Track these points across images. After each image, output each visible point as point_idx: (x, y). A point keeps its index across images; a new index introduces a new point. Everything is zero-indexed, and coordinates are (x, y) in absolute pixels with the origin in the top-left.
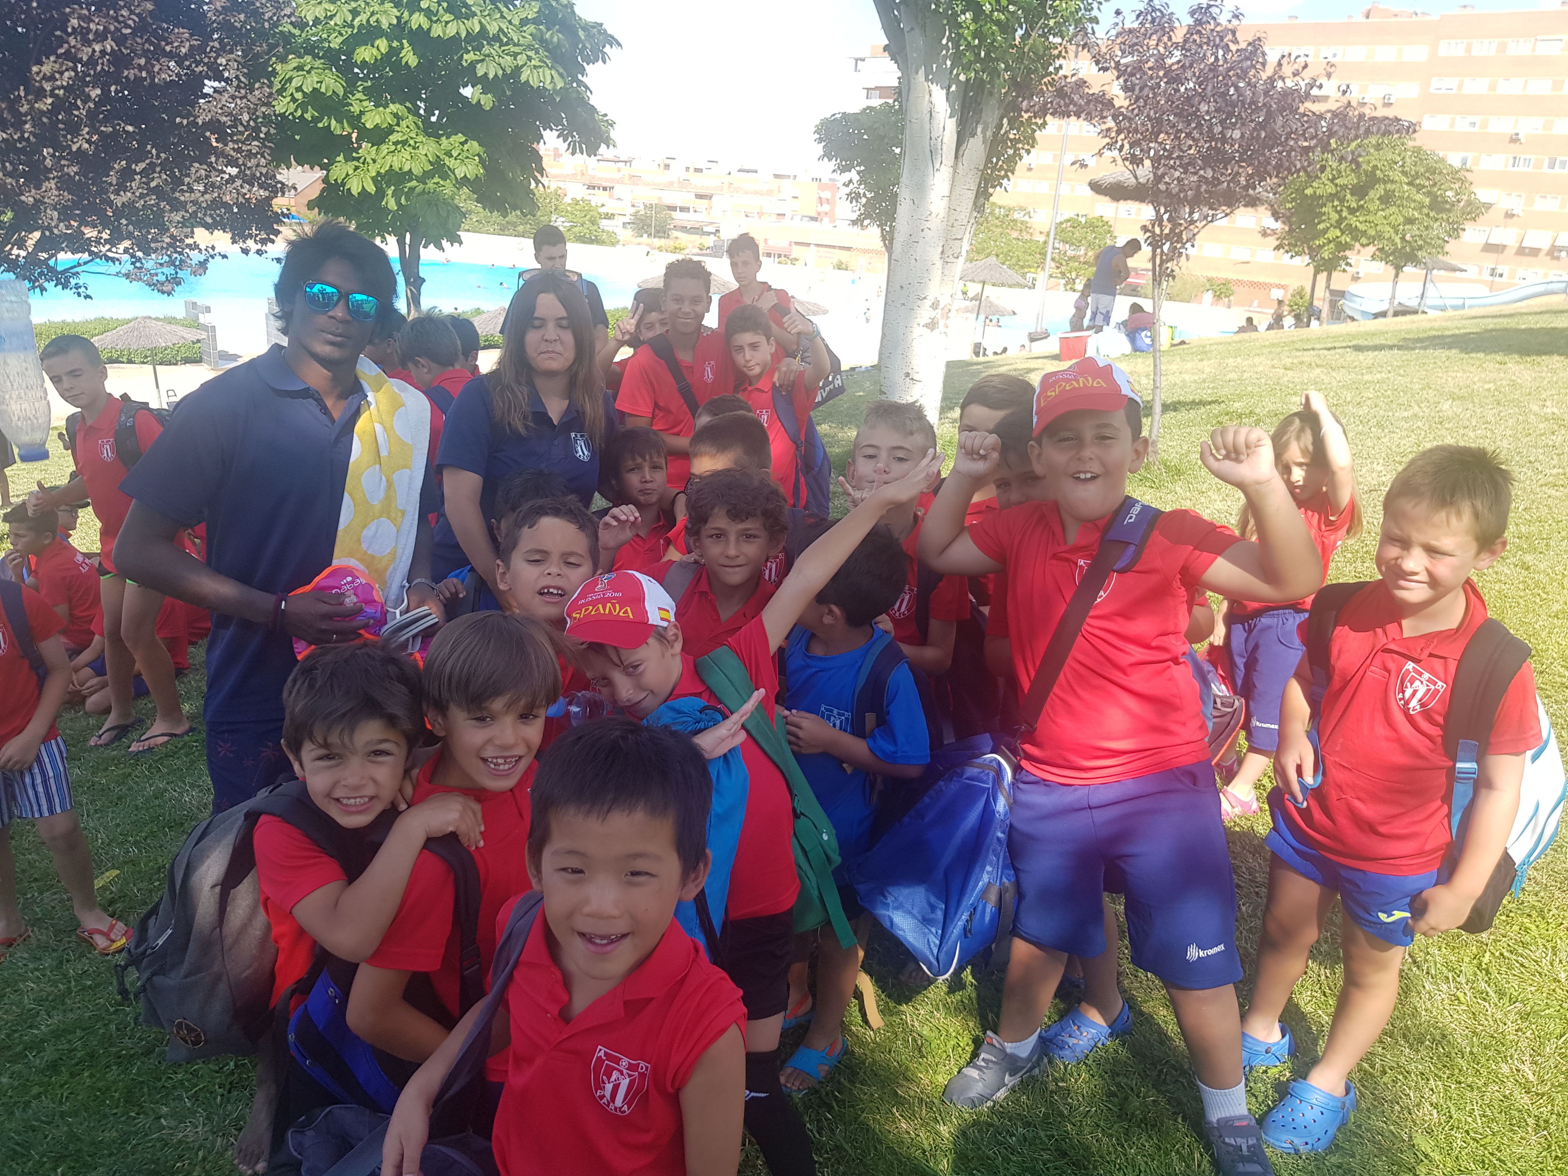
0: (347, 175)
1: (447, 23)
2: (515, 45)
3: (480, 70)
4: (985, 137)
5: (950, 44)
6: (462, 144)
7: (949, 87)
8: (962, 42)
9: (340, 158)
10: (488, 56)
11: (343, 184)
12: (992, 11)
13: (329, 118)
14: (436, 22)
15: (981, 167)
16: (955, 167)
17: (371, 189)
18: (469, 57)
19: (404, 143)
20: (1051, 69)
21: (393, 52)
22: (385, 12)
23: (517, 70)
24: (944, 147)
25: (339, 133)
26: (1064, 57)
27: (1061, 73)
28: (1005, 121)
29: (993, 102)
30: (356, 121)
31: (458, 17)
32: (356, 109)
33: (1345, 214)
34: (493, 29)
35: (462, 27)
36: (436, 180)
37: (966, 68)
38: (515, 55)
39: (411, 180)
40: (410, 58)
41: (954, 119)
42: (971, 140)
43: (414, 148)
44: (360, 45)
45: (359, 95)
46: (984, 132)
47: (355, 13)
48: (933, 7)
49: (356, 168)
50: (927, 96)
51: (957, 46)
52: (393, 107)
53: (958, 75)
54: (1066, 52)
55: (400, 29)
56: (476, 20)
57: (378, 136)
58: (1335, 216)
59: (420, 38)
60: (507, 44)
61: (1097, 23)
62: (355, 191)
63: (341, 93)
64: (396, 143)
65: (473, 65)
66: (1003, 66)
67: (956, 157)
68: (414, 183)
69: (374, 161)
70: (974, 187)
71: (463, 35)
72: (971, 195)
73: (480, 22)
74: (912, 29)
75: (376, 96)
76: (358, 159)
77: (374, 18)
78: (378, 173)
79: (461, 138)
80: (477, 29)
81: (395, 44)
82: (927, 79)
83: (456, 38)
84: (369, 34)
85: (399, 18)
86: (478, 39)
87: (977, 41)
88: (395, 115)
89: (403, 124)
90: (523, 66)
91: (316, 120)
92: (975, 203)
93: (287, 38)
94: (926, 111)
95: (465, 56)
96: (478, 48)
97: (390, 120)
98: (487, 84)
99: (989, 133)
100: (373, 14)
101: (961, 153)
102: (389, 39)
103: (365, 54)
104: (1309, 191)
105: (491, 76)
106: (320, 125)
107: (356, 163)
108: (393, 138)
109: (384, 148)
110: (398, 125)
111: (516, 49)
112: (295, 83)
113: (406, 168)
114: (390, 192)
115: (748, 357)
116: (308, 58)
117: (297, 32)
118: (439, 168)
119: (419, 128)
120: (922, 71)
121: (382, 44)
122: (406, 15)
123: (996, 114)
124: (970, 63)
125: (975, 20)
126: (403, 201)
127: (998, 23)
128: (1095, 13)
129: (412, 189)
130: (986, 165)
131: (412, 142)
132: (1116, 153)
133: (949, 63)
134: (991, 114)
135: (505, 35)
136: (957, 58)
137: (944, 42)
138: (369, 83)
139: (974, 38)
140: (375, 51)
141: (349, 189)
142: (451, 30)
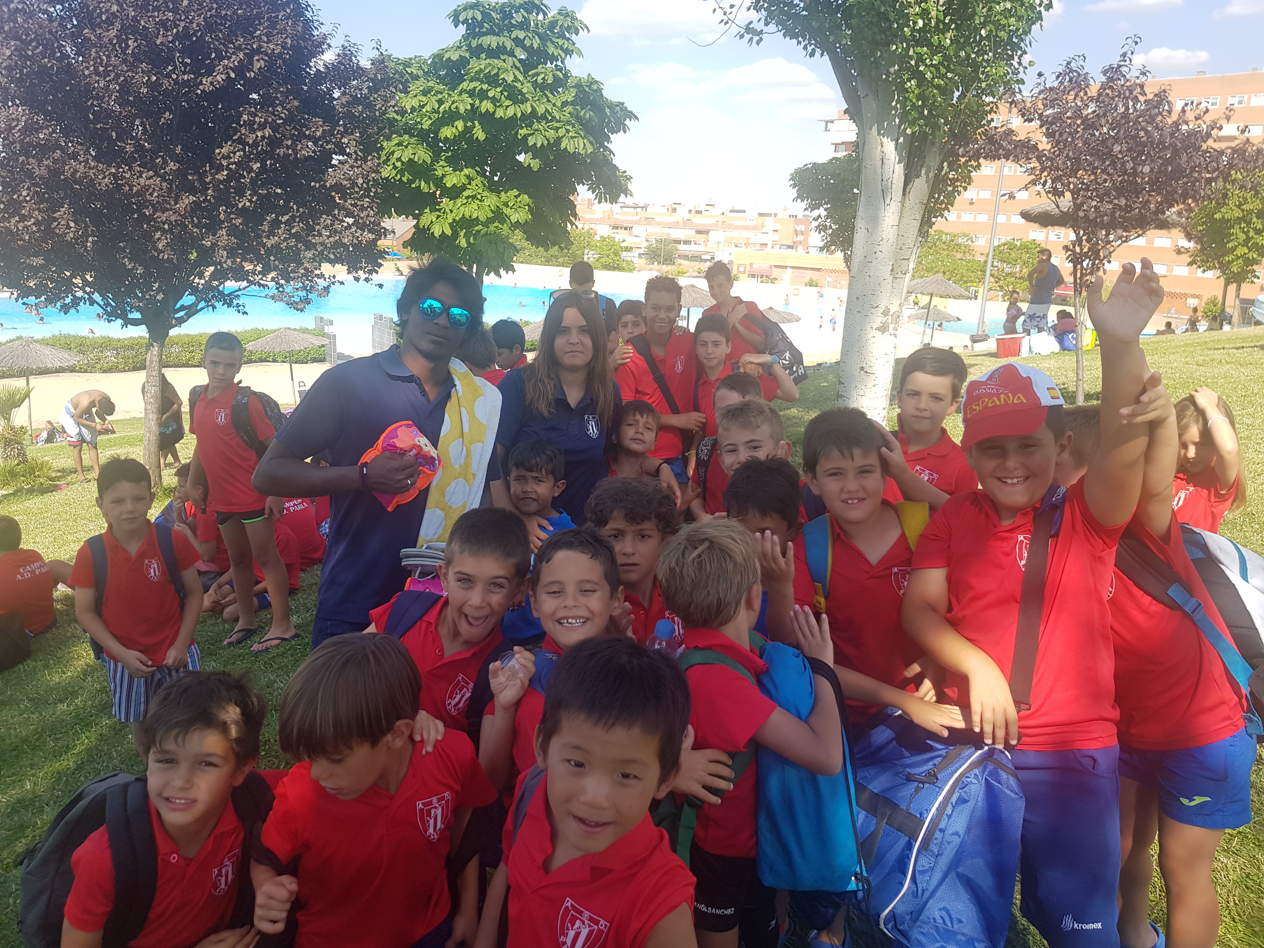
0: (432, 222)
1: (507, 107)
2: (557, 121)
3: (531, 141)
4: (928, 177)
5: (898, 106)
6: (516, 197)
7: (898, 139)
8: (908, 103)
9: (427, 210)
10: (537, 130)
11: (429, 229)
12: (933, 78)
13: (420, 180)
14: (499, 107)
15: (925, 202)
16: (903, 202)
17: (448, 232)
18: (523, 132)
19: (474, 197)
20: (984, 122)
21: (468, 130)
22: (462, 101)
23: (559, 140)
24: (894, 186)
25: (426, 191)
26: (995, 112)
27: (993, 124)
28: (945, 164)
29: (935, 149)
30: (439, 182)
31: (516, 102)
32: (439, 173)
33: (1251, 234)
34: (541, 110)
35: (518, 109)
36: (496, 224)
37: (912, 124)
38: (557, 129)
39: (478, 225)
40: (480, 134)
41: (902, 165)
42: (917, 180)
43: (481, 201)
44: (444, 126)
45: (442, 163)
46: (927, 173)
47: (441, 102)
48: (884, 77)
49: (438, 217)
50: (880, 147)
51: (904, 107)
52: (466, 171)
53: (905, 129)
54: (997, 108)
55: (473, 113)
56: (528, 104)
57: (455, 193)
58: (1242, 237)
59: (487, 119)
60: (551, 121)
61: (1024, 83)
62: (437, 234)
63: (429, 162)
64: (467, 198)
65: (525, 137)
66: (942, 121)
67: (904, 194)
68: (480, 227)
69: (451, 211)
70: (919, 217)
71: (519, 115)
72: (917, 224)
73: (532, 106)
74: (867, 95)
75: (455, 163)
76: (439, 210)
77: (454, 106)
78: (454, 220)
79: (515, 192)
80: (529, 110)
81: (469, 124)
82: (879, 134)
83: (514, 118)
84: (451, 117)
85: (472, 105)
86: (530, 118)
87: (920, 103)
88: (468, 177)
89: (473, 183)
90: (563, 137)
91: (410, 182)
92: (920, 231)
93: (392, 122)
94: (878, 158)
95: (520, 131)
96: (530, 125)
97: (464, 180)
98: (536, 151)
99: (931, 175)
100: (453, 102)
101: (908, 191)
102: (465, 122)
103: (447, 132)
104: (1218, 216)
105: (539, 145)
106: (413, 186)
107: (438, 213)
108: (466, 193)
109: (459, 202)
110: (470, 184)
111: (558, 125)
112: (396, 155)
113: (474, 216)
114: (462, 234)
115: (710, 351)
116: (406, 137)
117: (399, 118)
118: (498, 215)
119: (484, 186)
120: (875, 128)
121: (460, 124)
122: (477, 102)
123: (938, 159)
124: (915, 120)
125: (918, 86)
126: (471, 240)
127: (938, 87)
128: (1021, 76)
129: (478, 232)
130: (929, 200)
131: (479, 197)
132: (1039, 188)
133: (897, 120)
134: (933, 160)
135: (550, 114)
136: (904, 117)
137: (894, 104)
138: (450, 154)
139: (918, 100)
140: (454, 130)
141: (433, 233)
142: (510, 112)
